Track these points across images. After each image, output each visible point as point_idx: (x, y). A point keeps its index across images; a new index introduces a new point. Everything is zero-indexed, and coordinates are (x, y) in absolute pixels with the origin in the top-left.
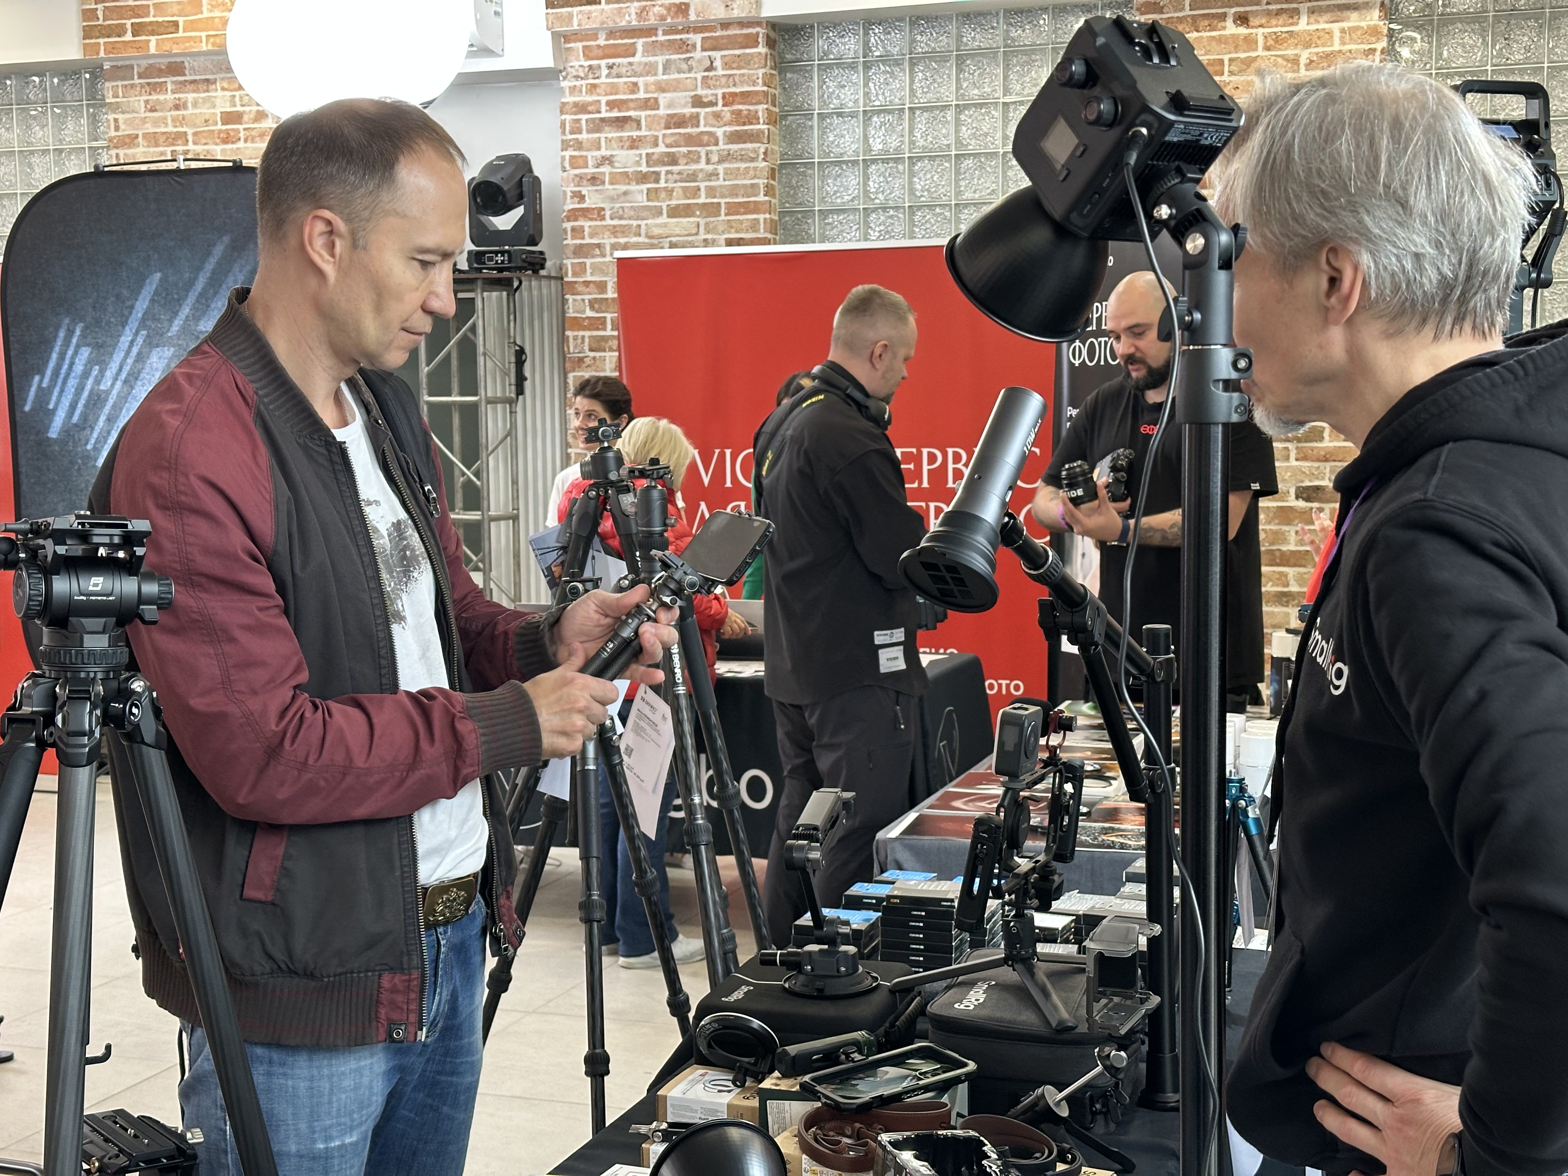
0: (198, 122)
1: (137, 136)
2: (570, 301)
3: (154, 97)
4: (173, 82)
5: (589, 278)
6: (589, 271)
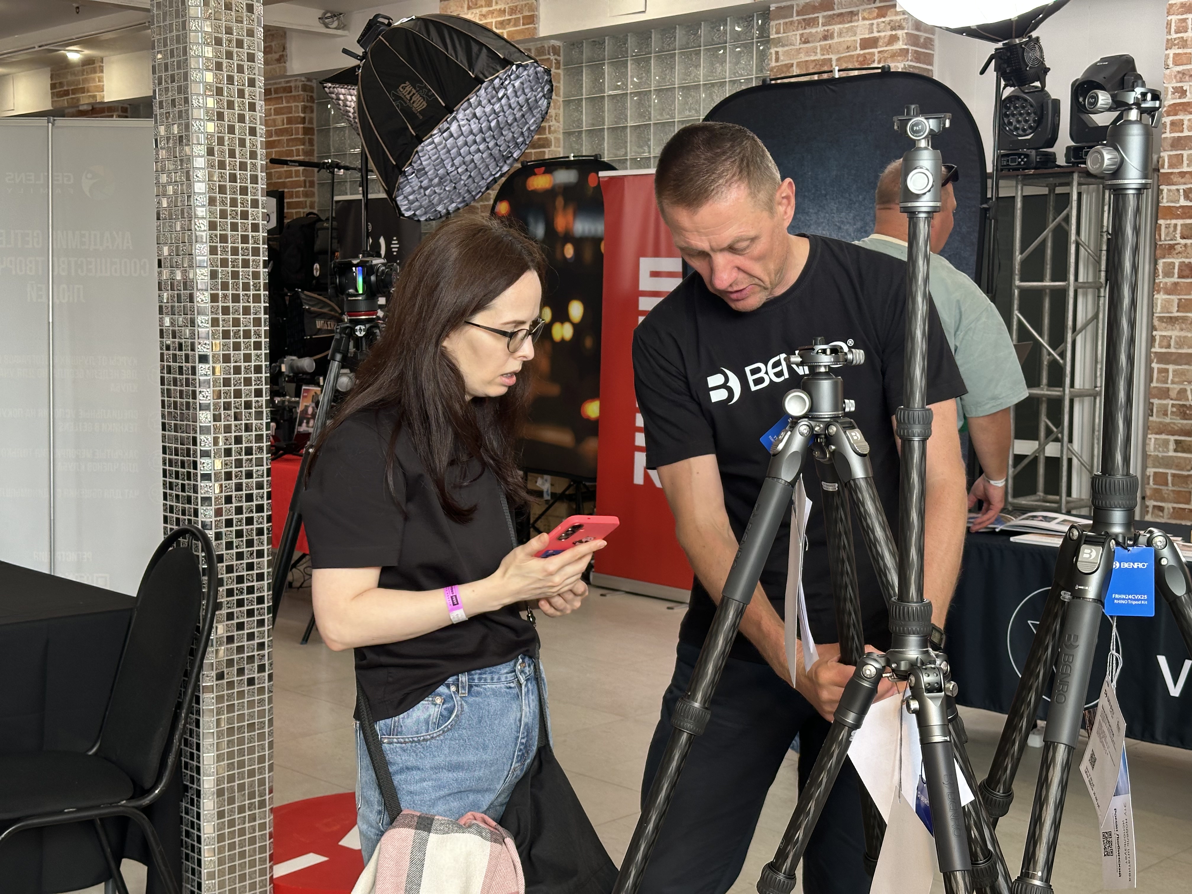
0: (841, 49)
1: (792, 65)
2: (1165, 192)
3: (807, 31)
4: (824, 17)
5: (1185, 169)
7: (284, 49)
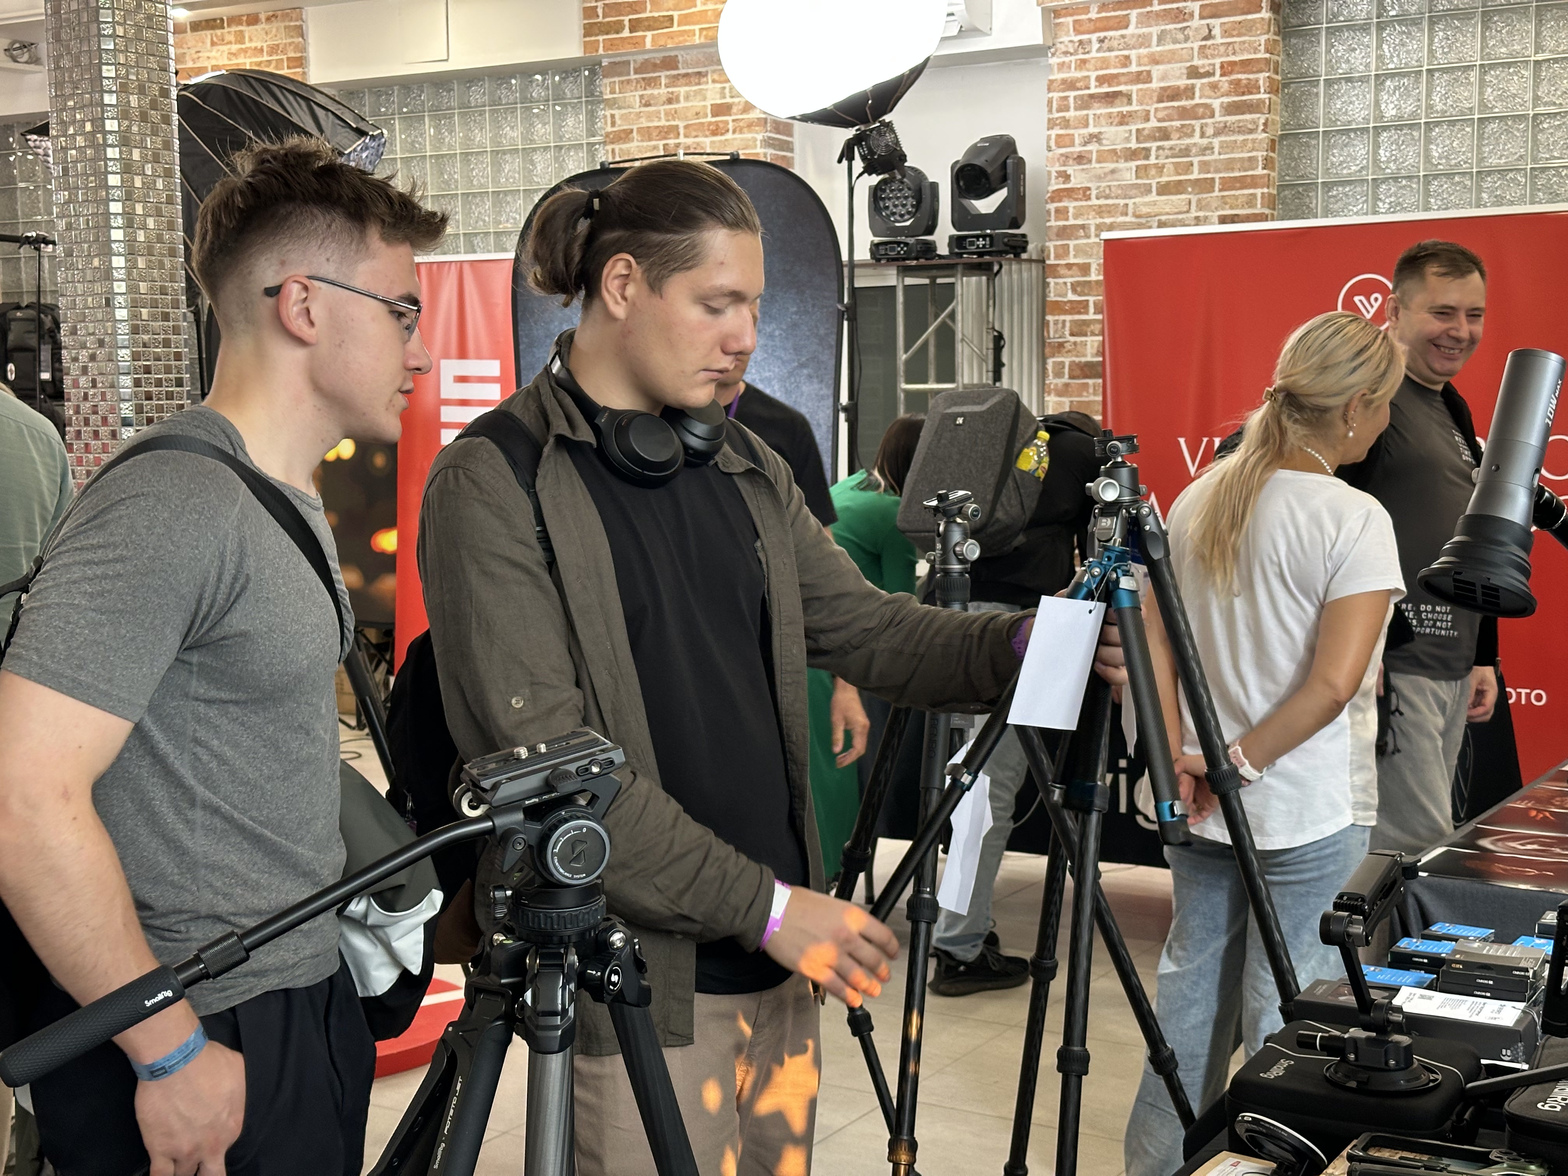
0: (689, 115)
1: (632, 131)
2: (1052, 285)
3: (649, 92)
4: (667, 77)
5: (1072, 261)
6: (1072, 253)
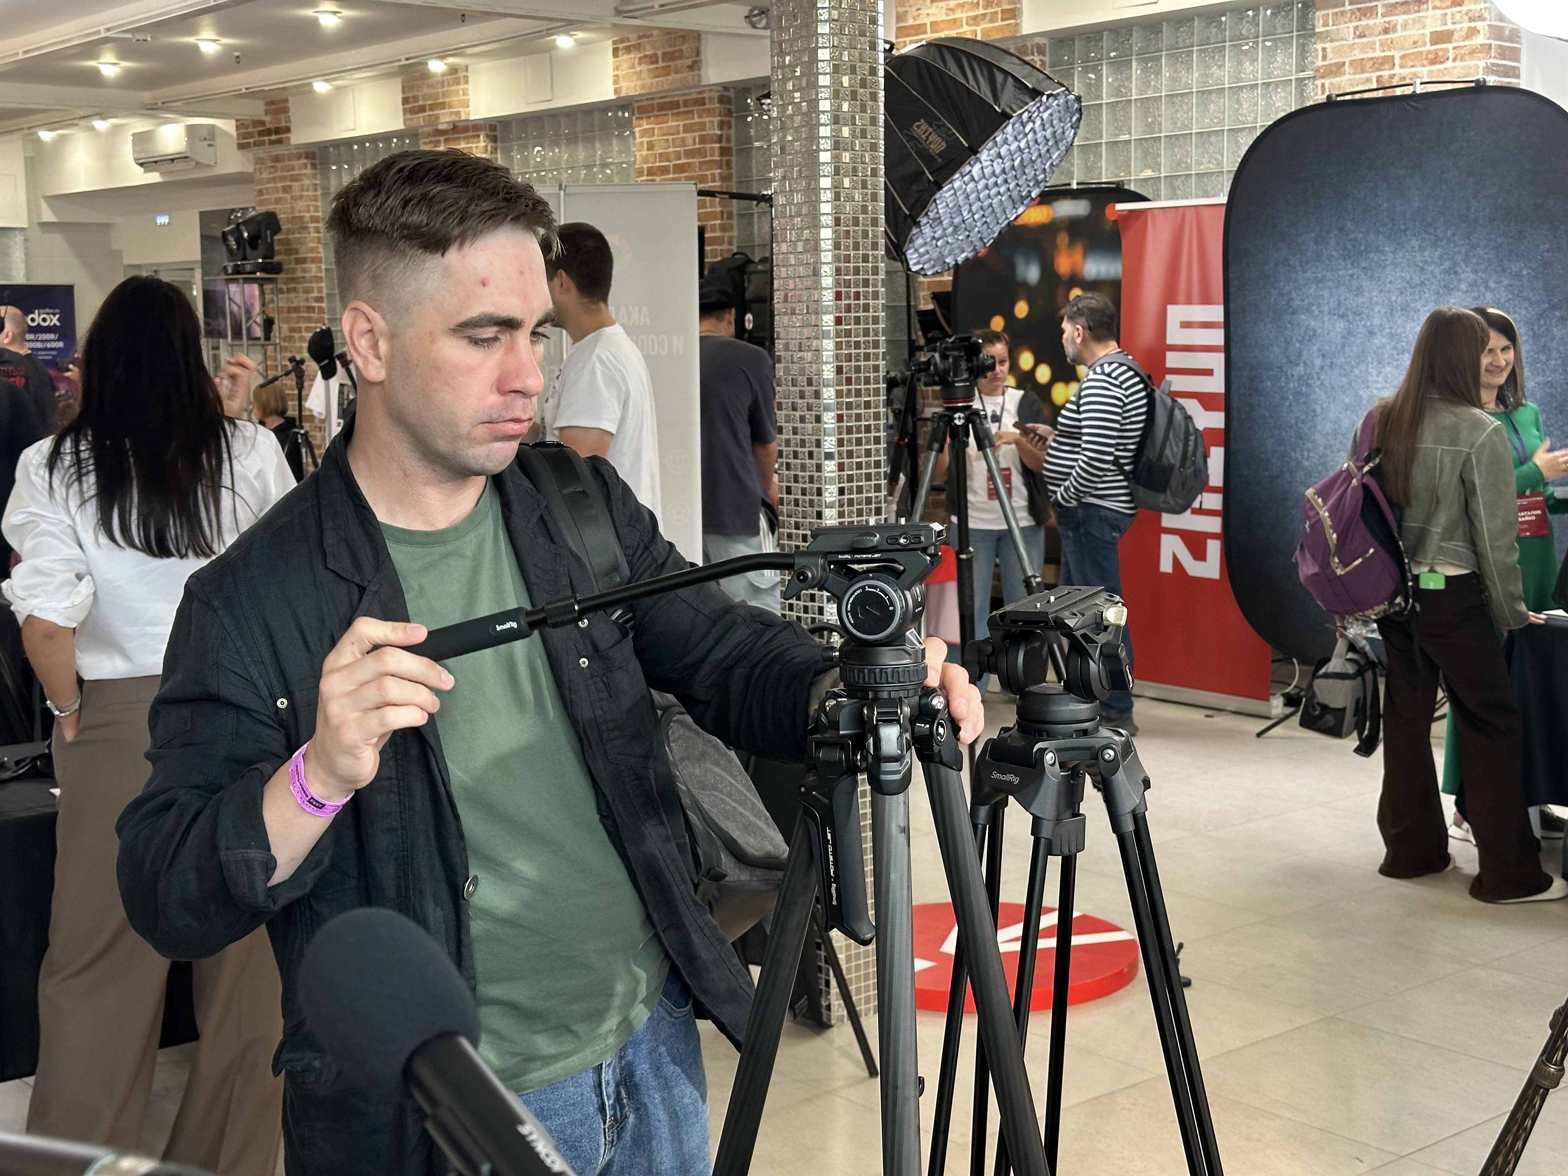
0: (1406, 44)
1: (1344, 64)
3: (1364, 22)
4: (1383, 6)
7: (698, 53)
